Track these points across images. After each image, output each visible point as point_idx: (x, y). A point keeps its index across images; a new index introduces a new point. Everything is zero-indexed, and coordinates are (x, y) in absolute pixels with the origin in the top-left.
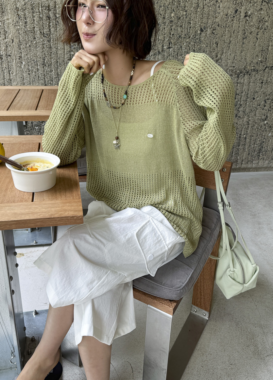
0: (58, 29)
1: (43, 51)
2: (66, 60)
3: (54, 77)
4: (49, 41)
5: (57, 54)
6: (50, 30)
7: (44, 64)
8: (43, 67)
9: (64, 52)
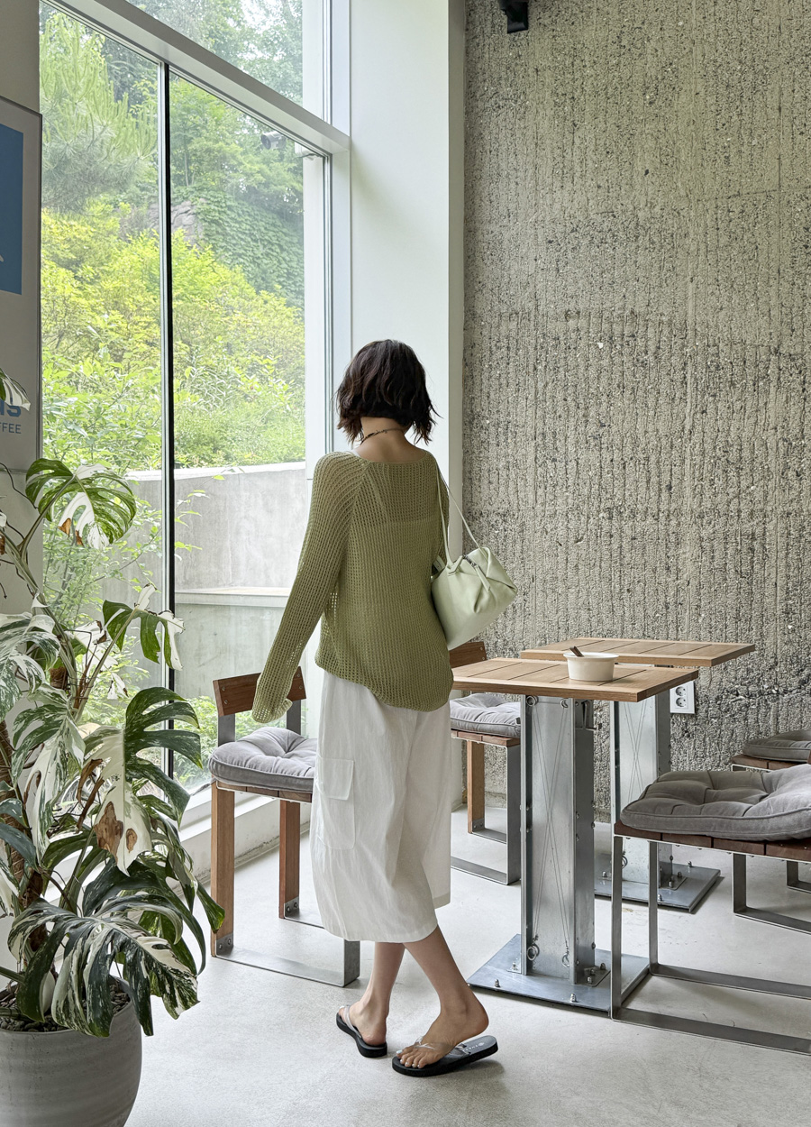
0: (767, 566)
1: (737, 599)
2: (779, 613)
3: (754, 638)
4: (750, 584)
5: (762, 602)
6: (753, 567)
7: (738, 619)
8: (736, 622)
9: (776, 600)
